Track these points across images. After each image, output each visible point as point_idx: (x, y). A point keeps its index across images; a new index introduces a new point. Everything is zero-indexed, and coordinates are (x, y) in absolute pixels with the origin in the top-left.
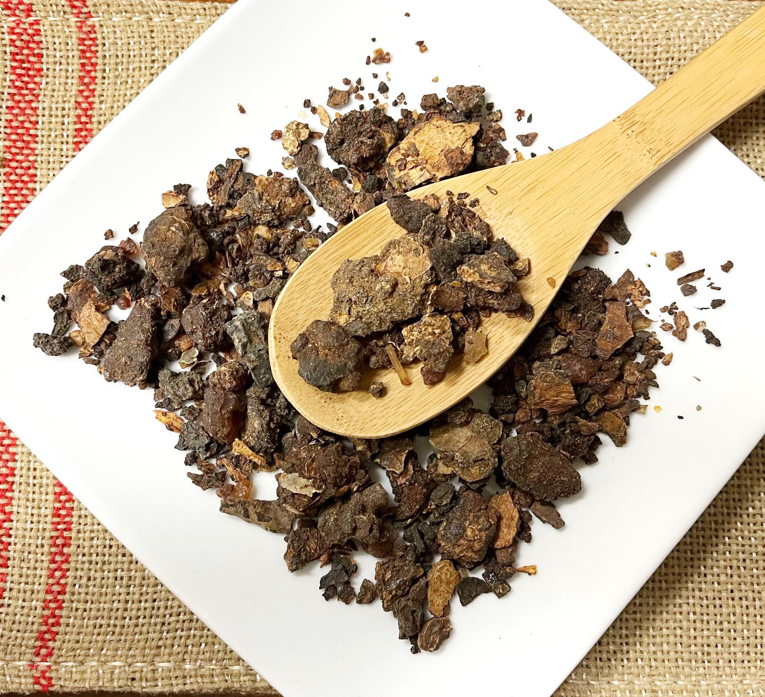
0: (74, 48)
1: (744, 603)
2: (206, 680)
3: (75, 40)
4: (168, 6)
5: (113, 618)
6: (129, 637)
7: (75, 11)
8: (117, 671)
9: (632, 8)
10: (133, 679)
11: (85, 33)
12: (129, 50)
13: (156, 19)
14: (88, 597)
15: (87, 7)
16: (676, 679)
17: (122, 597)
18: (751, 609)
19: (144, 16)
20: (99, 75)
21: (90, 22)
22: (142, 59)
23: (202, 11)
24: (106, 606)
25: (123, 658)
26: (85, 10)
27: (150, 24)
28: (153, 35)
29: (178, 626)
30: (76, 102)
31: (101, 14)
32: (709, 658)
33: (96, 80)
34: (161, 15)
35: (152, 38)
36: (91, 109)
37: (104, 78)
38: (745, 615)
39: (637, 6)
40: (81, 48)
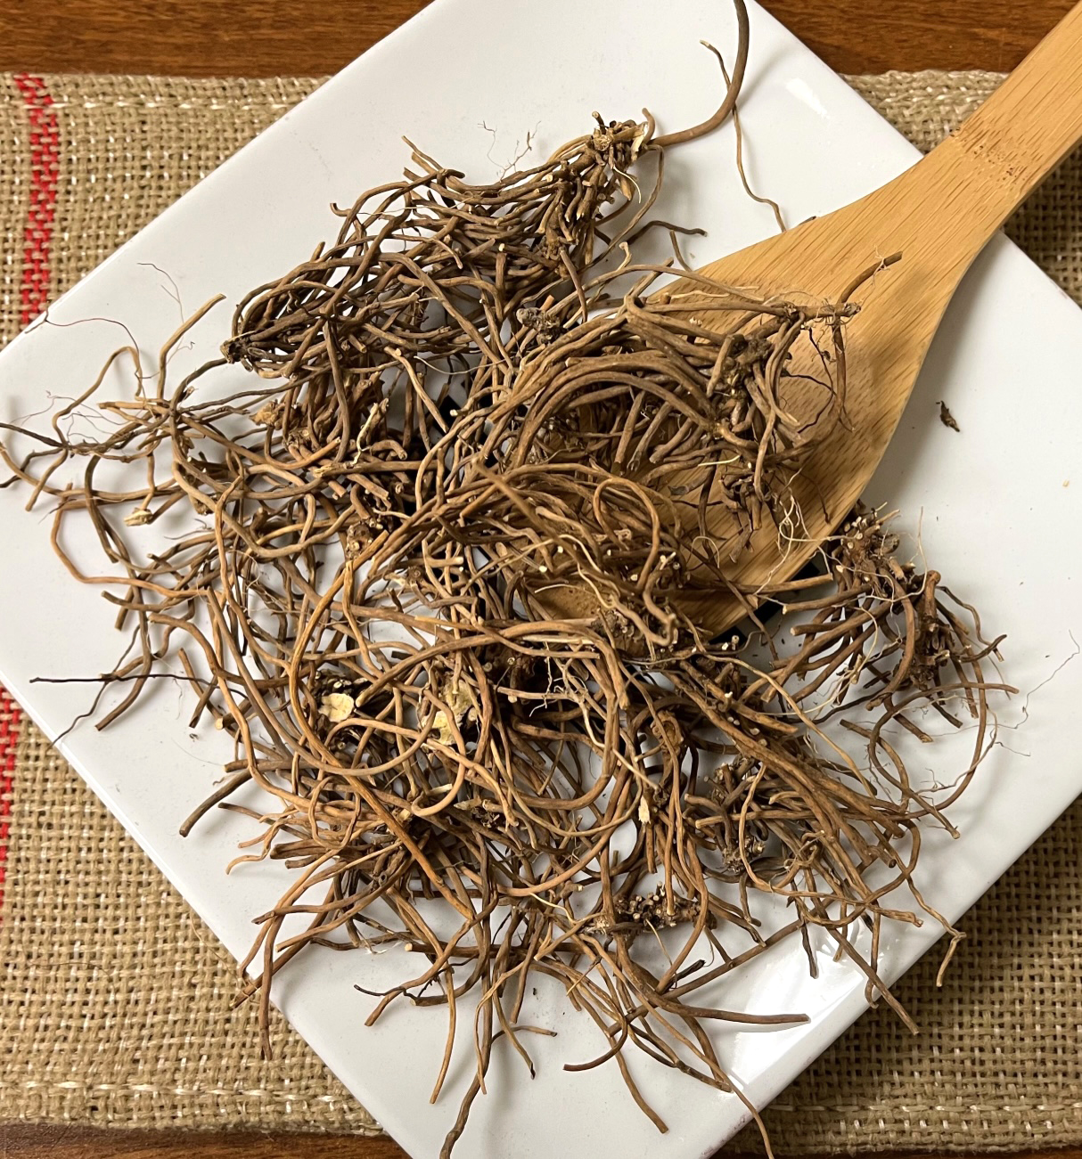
0: (23, 149)
1: (1037, 984)
2: (206, 1112)
3: (25, 138)
4: (168, 85)
5: (66, 1017)
6: (90, 1046)
7: (26, 94)
8: (69, 1096)
9: (873, 85)
10: (94, 1108)
11: (41, 126)
12: (107, 151)
13: (151, 105)
14: (28, 984)
15: (45, 88)
16: (932, 1103)
17: (80, 986)
18: (1048, 994)
19: (132, 100)
20: (61, 188)
21: (48, 111)
22: (128, 164)
23: (219, 92)
24: (55, 998)
25: (79, 1078)
26: (41, 92)
27: (142, 111)
28: (146, 128)
29: (166, 1029)
30: (25, 230)
31: (66, 99)
32: (982, 1068)
33: (58, 197)
34: (158, 99)
35: (144, 132)
36: (49, 239)
37: (68, 192)
38: (1038, 1004)
39: (880, 82)
40: (33, 148)
